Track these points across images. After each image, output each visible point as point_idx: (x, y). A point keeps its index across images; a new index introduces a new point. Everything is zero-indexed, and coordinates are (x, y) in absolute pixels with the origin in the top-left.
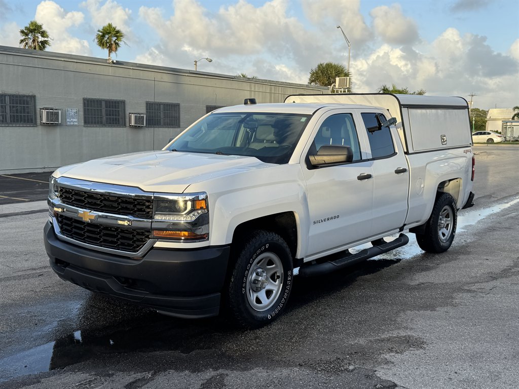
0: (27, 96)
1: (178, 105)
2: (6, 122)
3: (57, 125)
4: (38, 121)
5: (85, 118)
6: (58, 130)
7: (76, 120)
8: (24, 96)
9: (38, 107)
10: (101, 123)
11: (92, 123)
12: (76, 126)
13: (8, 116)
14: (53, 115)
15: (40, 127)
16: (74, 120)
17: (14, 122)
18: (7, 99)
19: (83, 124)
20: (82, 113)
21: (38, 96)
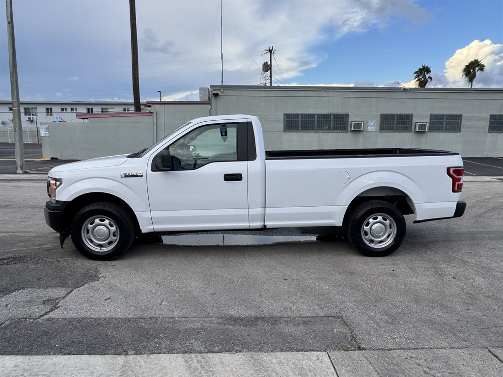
0: (343, 115)
1: (461, 116)
2: (330, 129)
3: (360, 131)
4: (349, 129)
5: (381, 126)
6: (361, 134)
7: (374, 128)
8: (341, 115)
9: (350, 120)
10: (392, 129)
11: (385, 129)
12: (374, 132)
13: (332, 127)
14: (358, 125)
15: (350, 133)
16: (373, 128)
17: (334, 129)
18: (332, 116)
19: (379, 130)
20: (379, 124)
21: (350, 114)
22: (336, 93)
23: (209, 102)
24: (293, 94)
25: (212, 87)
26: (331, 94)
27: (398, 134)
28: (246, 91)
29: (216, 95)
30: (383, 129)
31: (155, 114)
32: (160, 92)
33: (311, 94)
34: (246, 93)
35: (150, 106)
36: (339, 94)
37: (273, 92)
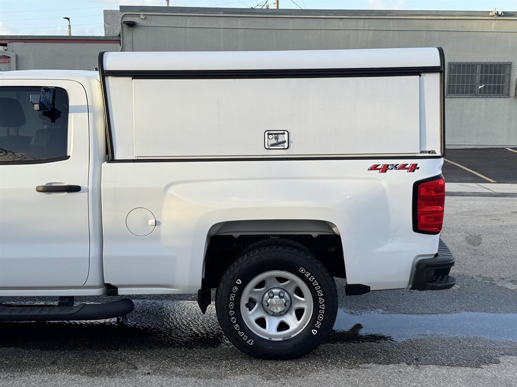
22: (361, 23)
23: (118, 39)
24: (279, 24)
25: (123, 8)
26: (352, 24)
27: (483, 100)
28: (188, 18)
29: (131, 25)
30: (453, 93)
31: (13, 60)
32: (68, 19)
33: (312, 24)
34: (189, 22)
35: (5, 45)
36: (368, 24)
37: (240, 19)
